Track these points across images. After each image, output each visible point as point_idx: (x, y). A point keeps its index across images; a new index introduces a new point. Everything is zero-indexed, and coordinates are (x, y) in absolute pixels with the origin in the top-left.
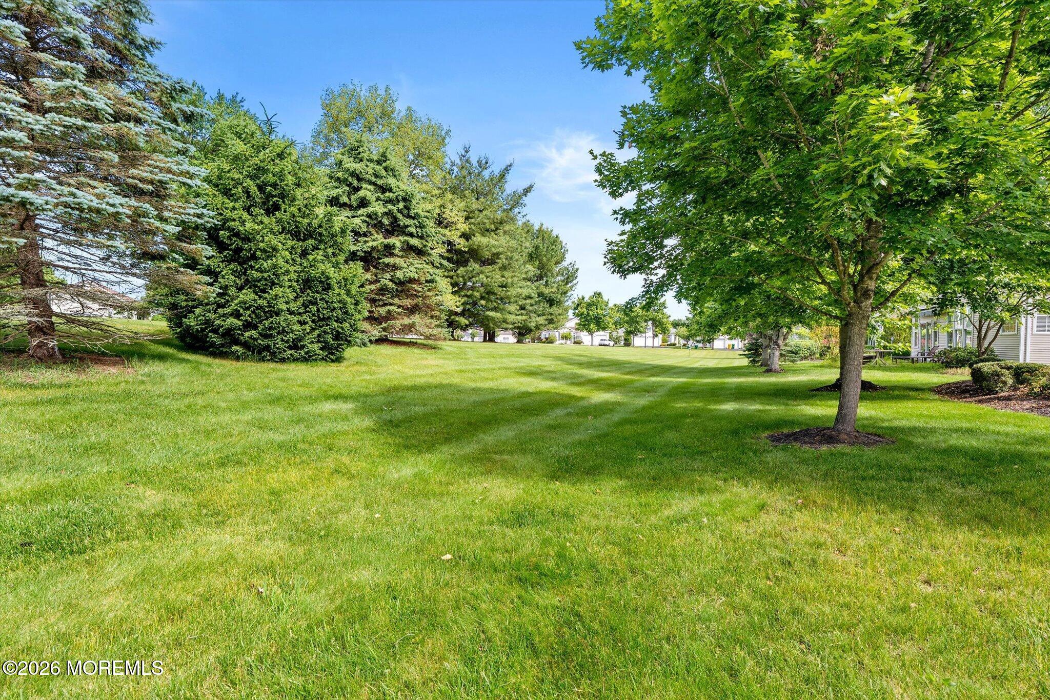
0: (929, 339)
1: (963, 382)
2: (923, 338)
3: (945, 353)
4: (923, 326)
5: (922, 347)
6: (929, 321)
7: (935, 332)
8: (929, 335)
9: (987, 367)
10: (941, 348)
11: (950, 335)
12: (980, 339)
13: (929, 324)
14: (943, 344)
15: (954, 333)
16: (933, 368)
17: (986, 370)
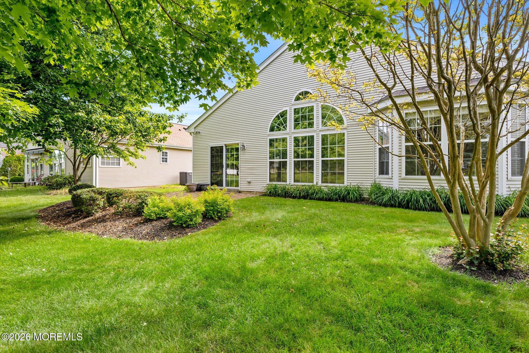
0: (37, 169)
1: (64, 203)
2: (33, 168)
3: (48, 179)
4: (33, 161)
5: (33, 174)
6: (37, 157)
7: (41, 165)
8: (37, 167)
9: (84, 193)
10: (45, 176)
11: (51, 167)
12: (75, 170)
13: (37, 159)
14: (46, 173)
15: (54, 166)
16: (40, 190)
17: (84, 196)
